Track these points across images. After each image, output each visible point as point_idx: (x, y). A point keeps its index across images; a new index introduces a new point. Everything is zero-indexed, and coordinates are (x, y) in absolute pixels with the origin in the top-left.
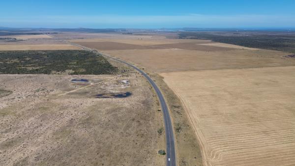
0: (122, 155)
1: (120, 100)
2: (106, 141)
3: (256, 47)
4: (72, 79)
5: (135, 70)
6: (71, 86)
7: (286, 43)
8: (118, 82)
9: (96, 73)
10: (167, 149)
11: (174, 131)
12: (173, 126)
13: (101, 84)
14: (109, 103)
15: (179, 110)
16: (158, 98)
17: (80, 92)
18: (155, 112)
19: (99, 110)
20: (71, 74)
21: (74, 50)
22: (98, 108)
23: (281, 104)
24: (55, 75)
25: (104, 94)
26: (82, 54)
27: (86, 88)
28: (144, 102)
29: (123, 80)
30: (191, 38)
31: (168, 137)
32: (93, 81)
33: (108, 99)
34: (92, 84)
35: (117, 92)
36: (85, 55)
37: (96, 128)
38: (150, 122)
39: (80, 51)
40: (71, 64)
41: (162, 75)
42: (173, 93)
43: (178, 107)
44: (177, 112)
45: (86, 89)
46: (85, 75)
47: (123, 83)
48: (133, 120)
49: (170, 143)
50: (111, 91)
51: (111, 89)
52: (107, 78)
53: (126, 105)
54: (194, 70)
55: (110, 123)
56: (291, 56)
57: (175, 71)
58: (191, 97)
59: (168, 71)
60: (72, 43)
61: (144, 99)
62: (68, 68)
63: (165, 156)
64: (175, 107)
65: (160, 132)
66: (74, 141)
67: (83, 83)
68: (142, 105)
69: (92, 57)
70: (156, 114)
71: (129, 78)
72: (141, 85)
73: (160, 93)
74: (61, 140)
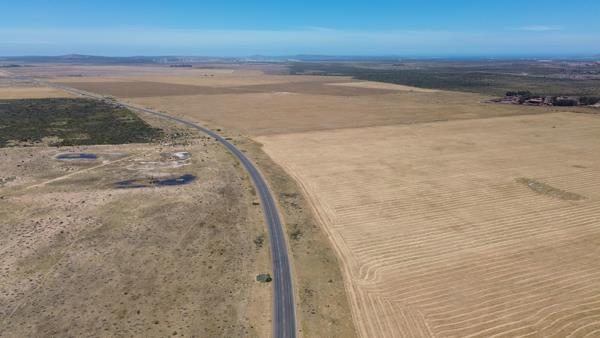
0: (179, 290)
1: (172, 189)
2: (143, 267)
5: (202, 133)
6: (56, 167)
8: (165, 157)
9: (114, 141)
10: (275, 272)
11: (286, 237)
12: (284, 229)
13: (128, 163)
14: (147, 197)
15: (296, 200)
16: (253, 182)
17: (78, 178)
18: (246, 208)
19: (125, 210)
20: (57, 145)
21: (61, 99)
24: (16, 148)
26: (79, 105)
27: (92, 172)
28: (222, 192)
29: (176, 151)
31: (275, 249)
32: (107, 157)
33: (144, 189)
34: (105, 162)
35: (163, 175)
36: (86, 107)
37: (120, 244)
38: (238, 226)
39: (73, 100)
40: (54, 126)
41: (260, 140)
42: (283, 172)
43: (294, 196)
44: (293, 204)
45: (94, 172)
46: (89, 147)
47: (177, 158)
48: (202, 224)
49: (280, 261)
50: (151, 174)
51: (151, 171)
52: (139, 149)
53: (185, 198)
55: (149, 233)
56: (495, 101)
57: (285, 133)
59: (269, 133)
61: (223, 184)
62: (48, 135)
63: (270, 284)
64: (288, 195)
65: (259, 242)
66: (70, 273)
67: (86, 161)
68: (218, 196)
69: (103, 110)
70: (250, 210)
71: (188, 148)
72: (215, 160)
73: (256, 172)
74: (37, 274)
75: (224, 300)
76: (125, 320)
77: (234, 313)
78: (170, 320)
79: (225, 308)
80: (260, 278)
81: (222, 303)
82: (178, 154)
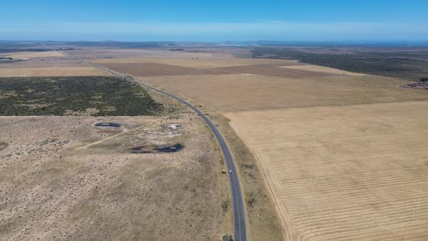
1: (167, 156)
3: (363, 72)
4: (95, 123)
5: (189, 109)
6: (94, 134)
7: (404, 66)
8: (164, 128)
11: (245, 205)
12: (244, 197)
13: (139, 132)
14: (150, 162)
15: (252, 171)
16: (222, 153)
17: (108, 143)
18: (217, 176)
19: (136, 172)
20: (95, 115)
21: (99, 77)
22: (135, 170)
23: (396, 162)
24: (70, 117)
25: (143, 147)
26: (110, 82)
28: (201, 160)
29: (171, 124)
30: (270, 58)
31: (236, 214)
33: (149, 154)
35: (162, 143)
36: (115, 84)
38: (211, 192)
39: (107, 78)
40: (94, 99)
41: (228, 116)
42: (244, 145)
44: (250, 175)
45: (117, 139)
46: (115, 117)
47: (171, 129)
48: (186, 188)
49: (239, 225)
50: (154, 142)
51: (154, 139)
52: (147, 120)
53: (176, 164)
54: (274, 108)
55: (152, 193)
56: (412, 86)
57: (246, 110)
58: (268, 151)
59: (236, 110)
60: (95, 65)
62: (90, 106)
64: (246, 167)
65: (225, 207)
66: (100, 222)
67: (113, 129)
68: (198, 164)
69: (125, 87)
70: (219, 178)
72: (197, 132)
74: (80, 221)
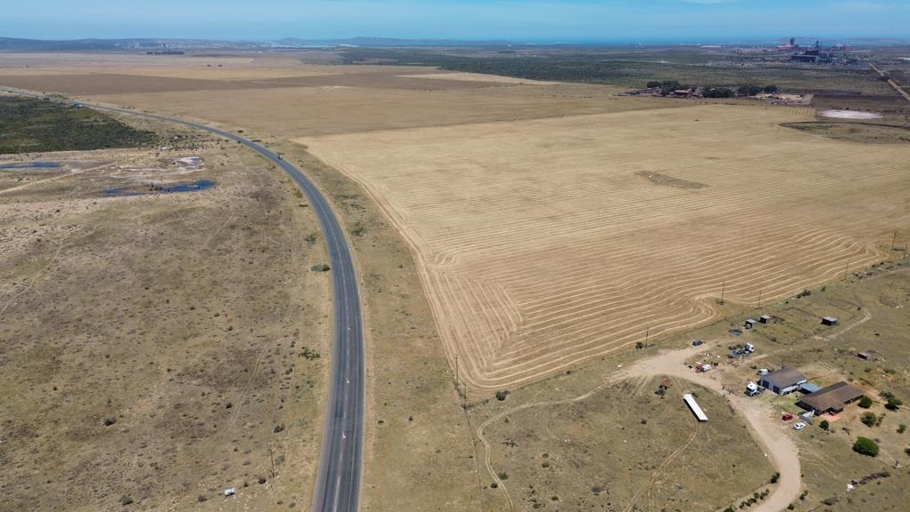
0: (214, 283)
2: (163, 267)
7: (626, 70)
9: (81, 146)
10: (333, 263)
11: (346, 235)
12: (343, 228)
14: (150, 204)
16: (296, 185)
18: (291, 210)
25: (126, 188)
28: (256, 196)
29: (180, 156)
30: (381, 64)
31: (332, 245)
34: (74, 171)
35: (166, 181)
38: (282, 227)
41: (303, 141)
42: (338, 174)
43: (355, 197)
44: (352, 205)
47: (184, 164)
48: (233, 227)
49: (339, 253)
52: (123, 155)
53: (205, 203)
56: (632, 94)
59: (317, 134)
61: (255, 188)
63: (328, 273)
64: (346, 197)
65: (312, 239)
66: (64, 275)
67: (45, 170)
68: (250, 200)
69: (50, 111)
70: (296, 212)
71: (199, 152)
72: (240, 164)
73: (301, 175)
74: (21, 278)
75: (272, 288)
76: (152, 309)
77: (286, 297)
78: (209, 305)
79: (275, 294)
80: (314, 269)
81: (271, 290)
82: (183, 160)
